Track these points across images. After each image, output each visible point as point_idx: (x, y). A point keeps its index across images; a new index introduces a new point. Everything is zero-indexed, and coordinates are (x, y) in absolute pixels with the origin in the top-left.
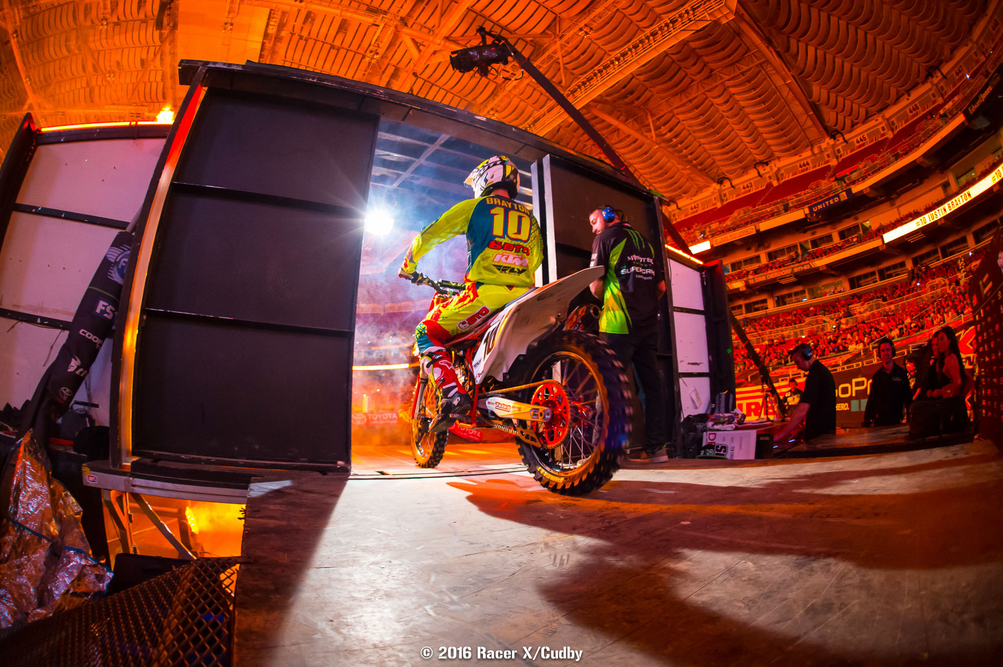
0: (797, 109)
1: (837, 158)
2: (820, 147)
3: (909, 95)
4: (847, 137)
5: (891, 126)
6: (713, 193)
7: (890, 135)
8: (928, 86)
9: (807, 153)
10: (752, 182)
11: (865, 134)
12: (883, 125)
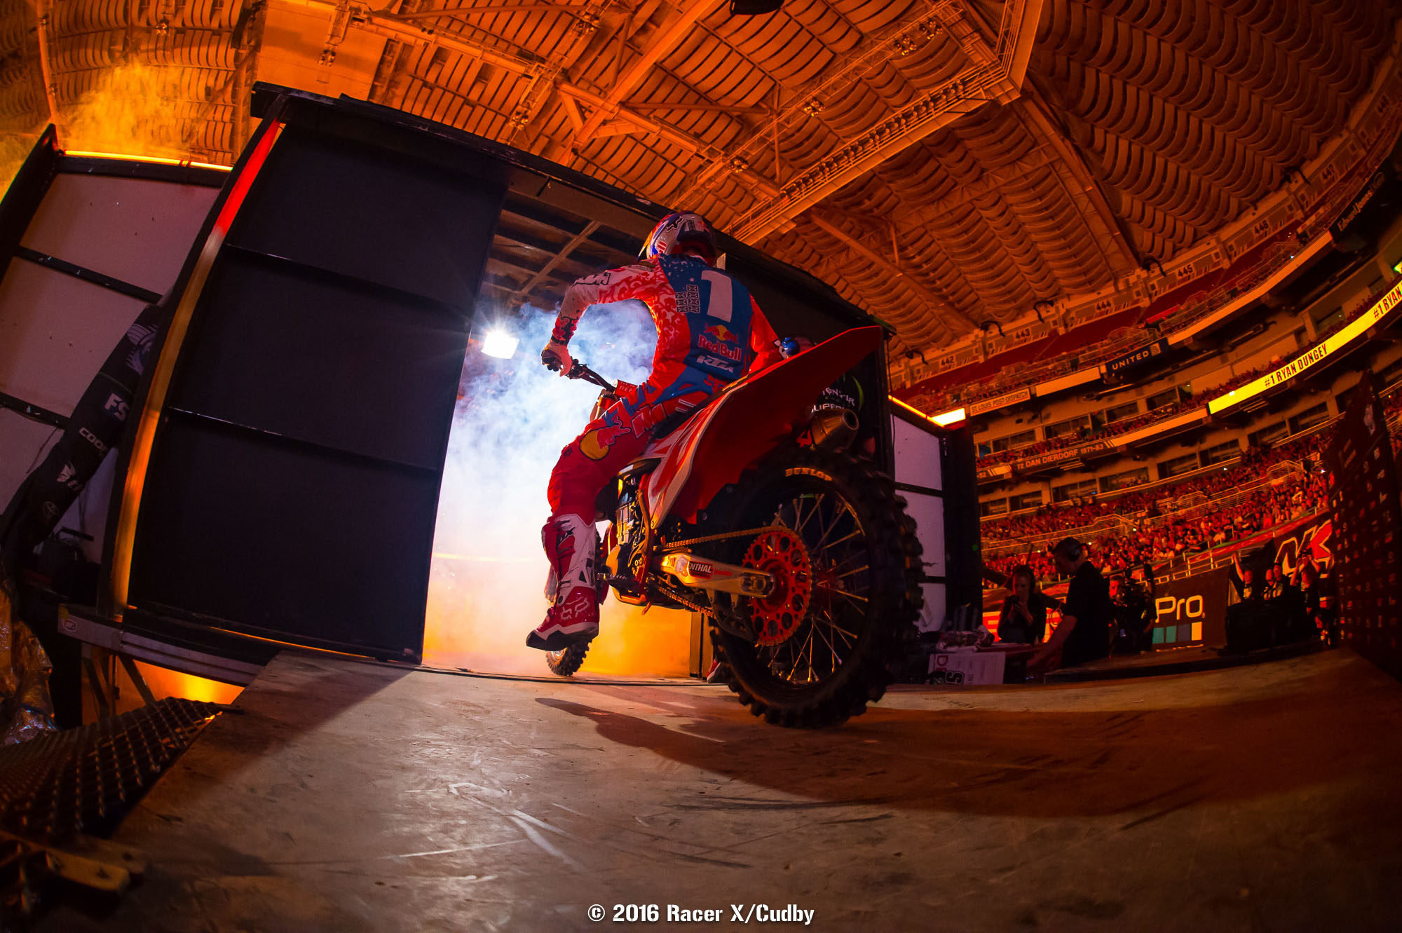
0: (1099, 227)
1: (1150, 296)
2: (1127, 281)
3: (1256, 209)
4: (1166, 267)
5: (1228, 252)
6: (974, 342)
7: (1226, 264)
8: (1283, 194)
9: (1109, 290)
10: (1029, 328)
11: (1191, 264)
12: (1218, 250)
